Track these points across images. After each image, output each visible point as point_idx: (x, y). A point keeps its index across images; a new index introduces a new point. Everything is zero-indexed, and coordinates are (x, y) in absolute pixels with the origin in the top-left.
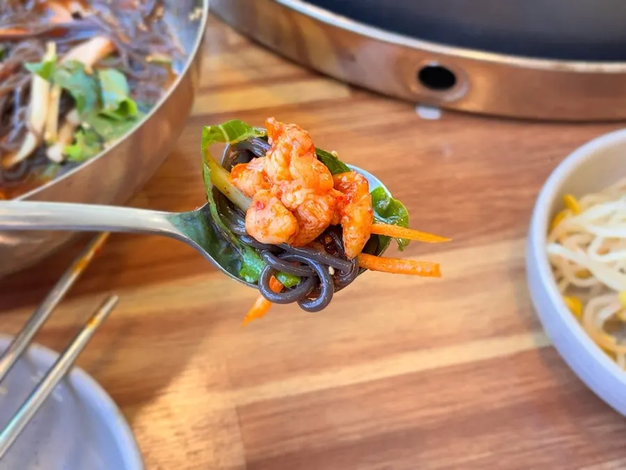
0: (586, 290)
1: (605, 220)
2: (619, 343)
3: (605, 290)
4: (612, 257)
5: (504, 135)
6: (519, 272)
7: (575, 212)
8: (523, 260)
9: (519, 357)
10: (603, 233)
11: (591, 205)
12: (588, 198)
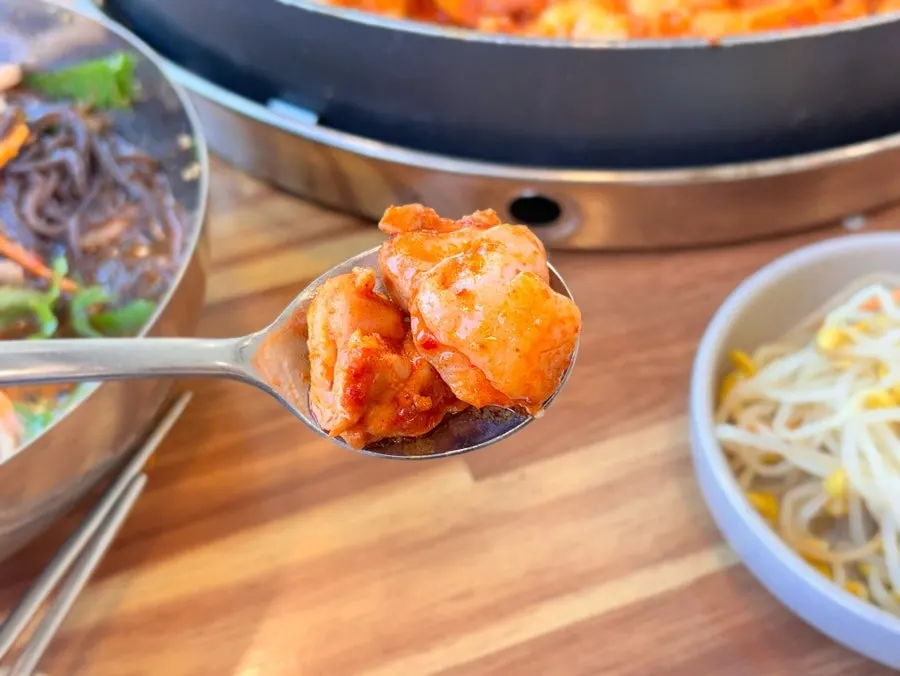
0: (779, 480)
1: (792, 379)
2: (832, 548)
3: (804, 477)
4: (806, 431)
5: (636, 275)
6: (684, 464)
7: (749, 374)
8: (687, 447)
9: (701, 584)
10: (790, 398)
11: (769, 360)
12: (764, 352)
